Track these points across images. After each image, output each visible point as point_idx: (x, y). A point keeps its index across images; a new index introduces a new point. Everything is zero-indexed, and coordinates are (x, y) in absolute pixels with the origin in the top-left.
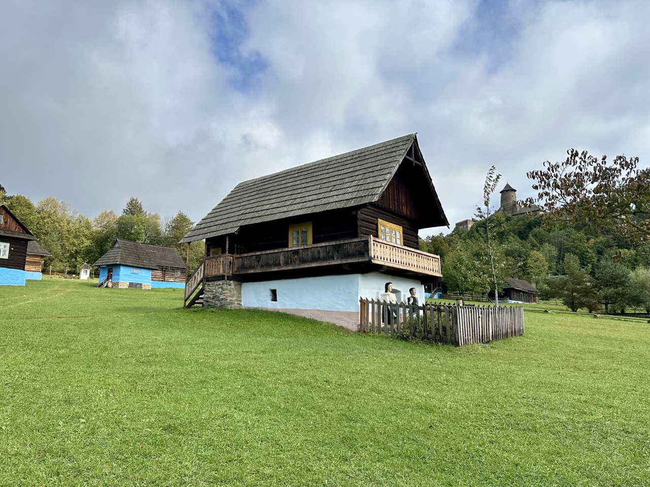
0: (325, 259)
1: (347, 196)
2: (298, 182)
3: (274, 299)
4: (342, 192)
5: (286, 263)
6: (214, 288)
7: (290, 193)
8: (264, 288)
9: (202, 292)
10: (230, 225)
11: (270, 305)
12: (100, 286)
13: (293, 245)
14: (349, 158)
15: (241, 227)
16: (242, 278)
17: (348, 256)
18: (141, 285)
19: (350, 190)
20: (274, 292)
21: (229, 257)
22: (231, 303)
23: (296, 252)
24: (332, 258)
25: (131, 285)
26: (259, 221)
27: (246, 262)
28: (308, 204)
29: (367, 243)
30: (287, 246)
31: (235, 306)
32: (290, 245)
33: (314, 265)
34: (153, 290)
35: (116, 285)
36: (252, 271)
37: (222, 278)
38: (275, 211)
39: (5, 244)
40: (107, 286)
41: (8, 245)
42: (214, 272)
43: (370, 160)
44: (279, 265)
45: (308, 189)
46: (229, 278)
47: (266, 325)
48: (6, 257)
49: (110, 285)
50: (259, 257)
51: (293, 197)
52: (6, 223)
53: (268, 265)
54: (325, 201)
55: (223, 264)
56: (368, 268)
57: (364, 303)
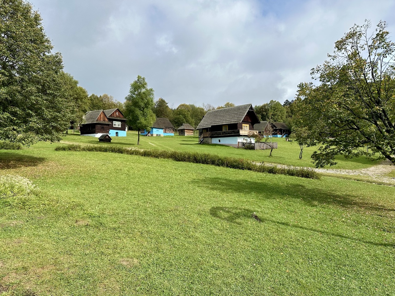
0: (230, 134)
1: (235, 120)
2: (224, 114)
3: (220, 142)
4: (234, 119)
5: (222, 134)
6: (206, 139)
7: (222, 117)
8: (217, 139)
9: (203, 140)
10: (209, 125)
11: (219, 143)
12: (146, 136)
13: (224, 130)
14: (236, 108)
15: (212, 126)
16: (212, 137)
17: (235, 133)
18: (160, 135)
19: (236, 119)
20: (219, 140)
21: (209, 133)
22: (210, 143)
23: (224, 132)
24: (232, 133)
25: (157, 135)
26: (216, 125)
27: (213, 134)
28: (227, 121)
29: (239, 131)
30: (222, 131)
31: (211, 143)
32: (223, 130)
33: (228, 135)
34: (164, 137)
35: (152, 135)
36: (214, 136)
37: (208, 137)
38: (219, 122)
39: (119, 122)
40: (149, 136)
41: (120, 122)
42: (206, 136)
43: (241, 110)
44: (221, 134)
45: (227, 117)
46: (209, 137)
47: (219, 147)
48: (120, 127)
49: (150, 135)
50: (216, 133)
51: (223, 118)
52: (119, 115)
53: (218, 134)
54: (230, 121)
55: (208, 134)
56: (239, 136)
57: (239, 142)
